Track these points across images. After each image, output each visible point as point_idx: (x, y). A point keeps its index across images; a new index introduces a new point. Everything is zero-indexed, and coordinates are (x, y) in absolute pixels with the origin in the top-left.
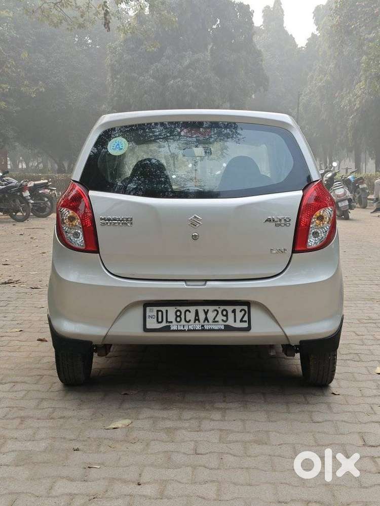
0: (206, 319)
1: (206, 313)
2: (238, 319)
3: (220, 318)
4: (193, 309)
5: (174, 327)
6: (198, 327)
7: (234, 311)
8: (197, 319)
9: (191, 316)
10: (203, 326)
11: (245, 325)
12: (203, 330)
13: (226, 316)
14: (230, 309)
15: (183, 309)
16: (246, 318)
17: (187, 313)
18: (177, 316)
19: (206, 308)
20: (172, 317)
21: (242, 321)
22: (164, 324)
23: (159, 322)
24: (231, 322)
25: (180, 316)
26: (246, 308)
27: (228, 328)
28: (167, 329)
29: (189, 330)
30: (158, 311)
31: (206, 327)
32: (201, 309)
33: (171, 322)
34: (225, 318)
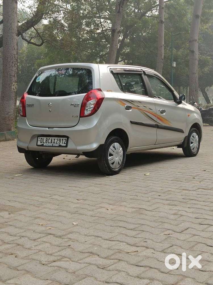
0: (54, 142)
1: (54, 140)
3: (58, 142)
4: (51, 138)
5: (44, 145)
6: (51, 145)
7: (63, 140)
8: (51, 142)
9: (50, 141)
10: (53, 145)
11: (65, 145)
12: (52, 146)
13: (60, 141)
14: (62, 138)
15: (48, 138)
16: (66, 143)
17: (49, 140)
18: (46, 141)
19: (55, 138)
21: (64, 143)
22: (42, 143)
23: (41, 143)
24: (61, 144)
25: (47, 141)
26: (66, 138)
27: (60, 146)
28: (42, 145)
29: (49, 146)
30: (41, 139)
31: (54, 145)
32: (53, 138)
33: (44, 143)
34: (59, 142)
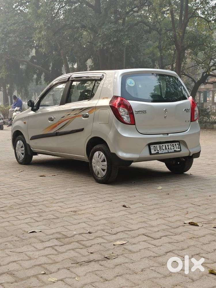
0: (169, 148)
1: (168, 146)
2: (177, 148)
3: (172, 147)
4: (164, 145)
5: (160, 152)
7: (175, 145)
8: (166, 149)
9: (164, 148)
10: (168, 151)
11: (179, 149)
12: (168, 153)
13: (174, 147)
14: (174, 144)
15: (161, 145)
16: (179, 147)
19: (168, 144)
20: (158, 149)
22: (157, 151)
23: (155, 151)
24: (175, 149)
25: (161, 148)
26: (178, 143)
27: (175, 151)
28: (158, 153)
29: (165, 153)
30: (154, 147)
31: (169, 151)
32: (166, 144)
33: (159, 150)
